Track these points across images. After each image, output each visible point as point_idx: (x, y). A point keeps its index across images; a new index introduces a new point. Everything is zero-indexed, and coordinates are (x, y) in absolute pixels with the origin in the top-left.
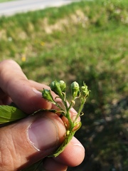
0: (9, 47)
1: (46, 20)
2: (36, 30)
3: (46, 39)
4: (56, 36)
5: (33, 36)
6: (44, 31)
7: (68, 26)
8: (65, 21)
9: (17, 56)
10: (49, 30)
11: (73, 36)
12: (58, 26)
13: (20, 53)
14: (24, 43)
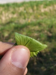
0: (24, 15)
1: (42, 6)
2: (37, 9)
3: (41, 14)
4: (45, 14)
5: (35, 12)
6: (40, 11)
7: (52, 10)
8: (51, 8)
9: (27, 19)
10: (43, 10)
11: (53, 15)
12: (47, 10)
13: (28, 18)
14: (31, 14)
